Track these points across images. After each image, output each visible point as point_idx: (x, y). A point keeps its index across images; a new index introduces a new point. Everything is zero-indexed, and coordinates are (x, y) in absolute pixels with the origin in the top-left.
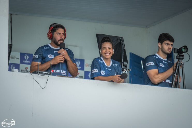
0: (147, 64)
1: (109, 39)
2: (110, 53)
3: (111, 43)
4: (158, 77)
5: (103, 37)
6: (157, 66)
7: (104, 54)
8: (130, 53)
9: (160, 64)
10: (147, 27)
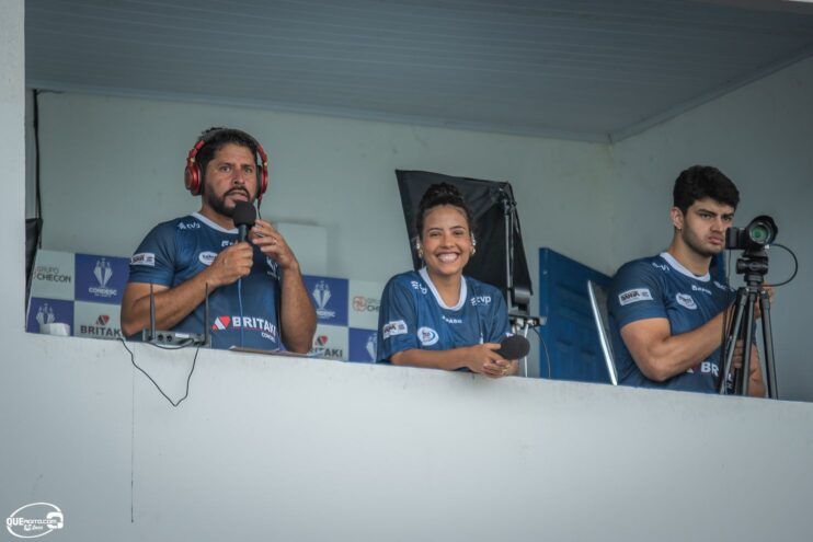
0: (624, 298)
1: (457, 193)
2: (458, 254)
3: (464, 207)
4: (669, 352)
5: (428, 186)
6: (665, 305)
7: (434, 257)
8: (542, 251)
9: (678, 296)
10: (610, 138)
